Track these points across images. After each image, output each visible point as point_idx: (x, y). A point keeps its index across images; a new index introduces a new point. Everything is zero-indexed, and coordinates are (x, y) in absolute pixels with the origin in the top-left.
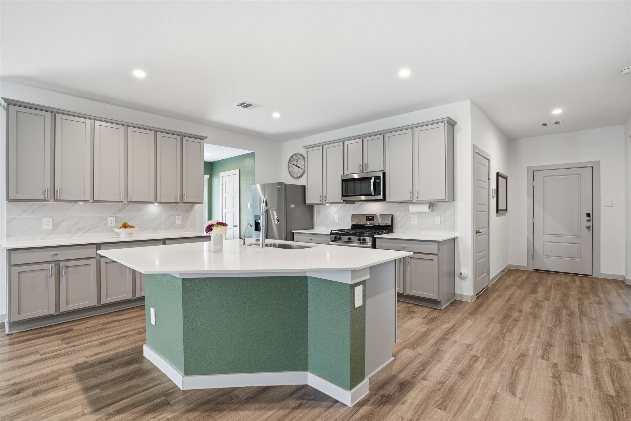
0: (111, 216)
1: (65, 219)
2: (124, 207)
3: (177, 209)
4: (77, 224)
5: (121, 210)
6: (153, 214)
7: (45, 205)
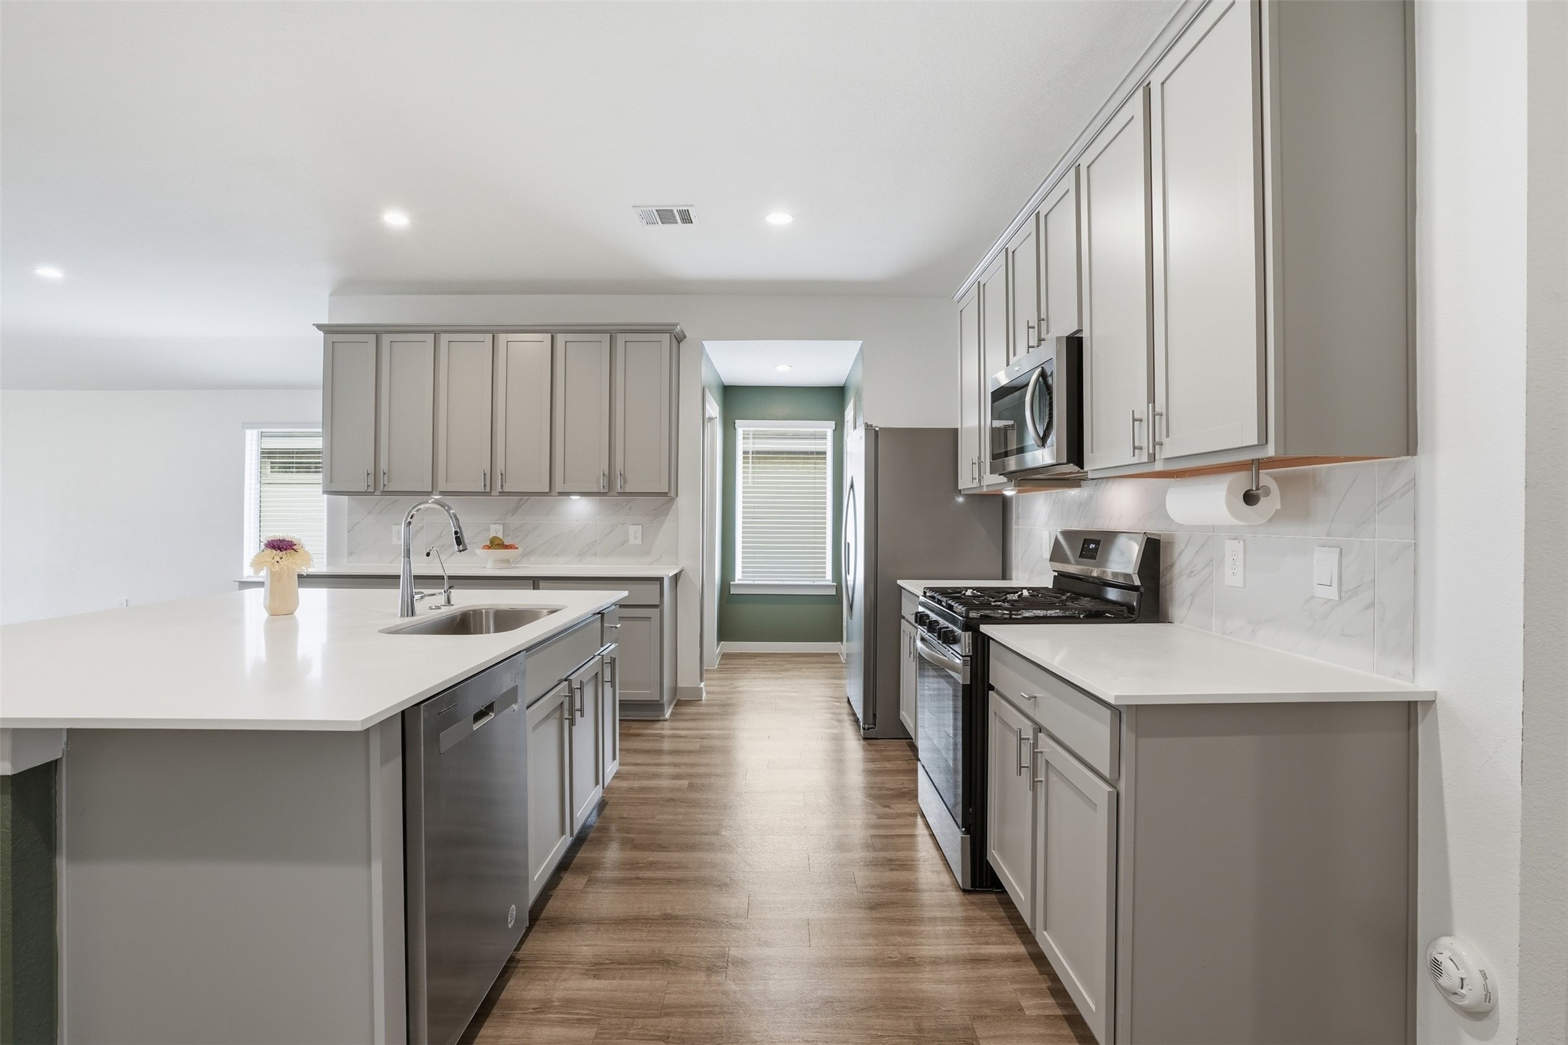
0: (495, 524)
1: (422, 527)
2: (522, 503)
3: (630, 508)
4: (440, 537)
5: (515, 511)
6: (577, 521)
7: (396, 501)
